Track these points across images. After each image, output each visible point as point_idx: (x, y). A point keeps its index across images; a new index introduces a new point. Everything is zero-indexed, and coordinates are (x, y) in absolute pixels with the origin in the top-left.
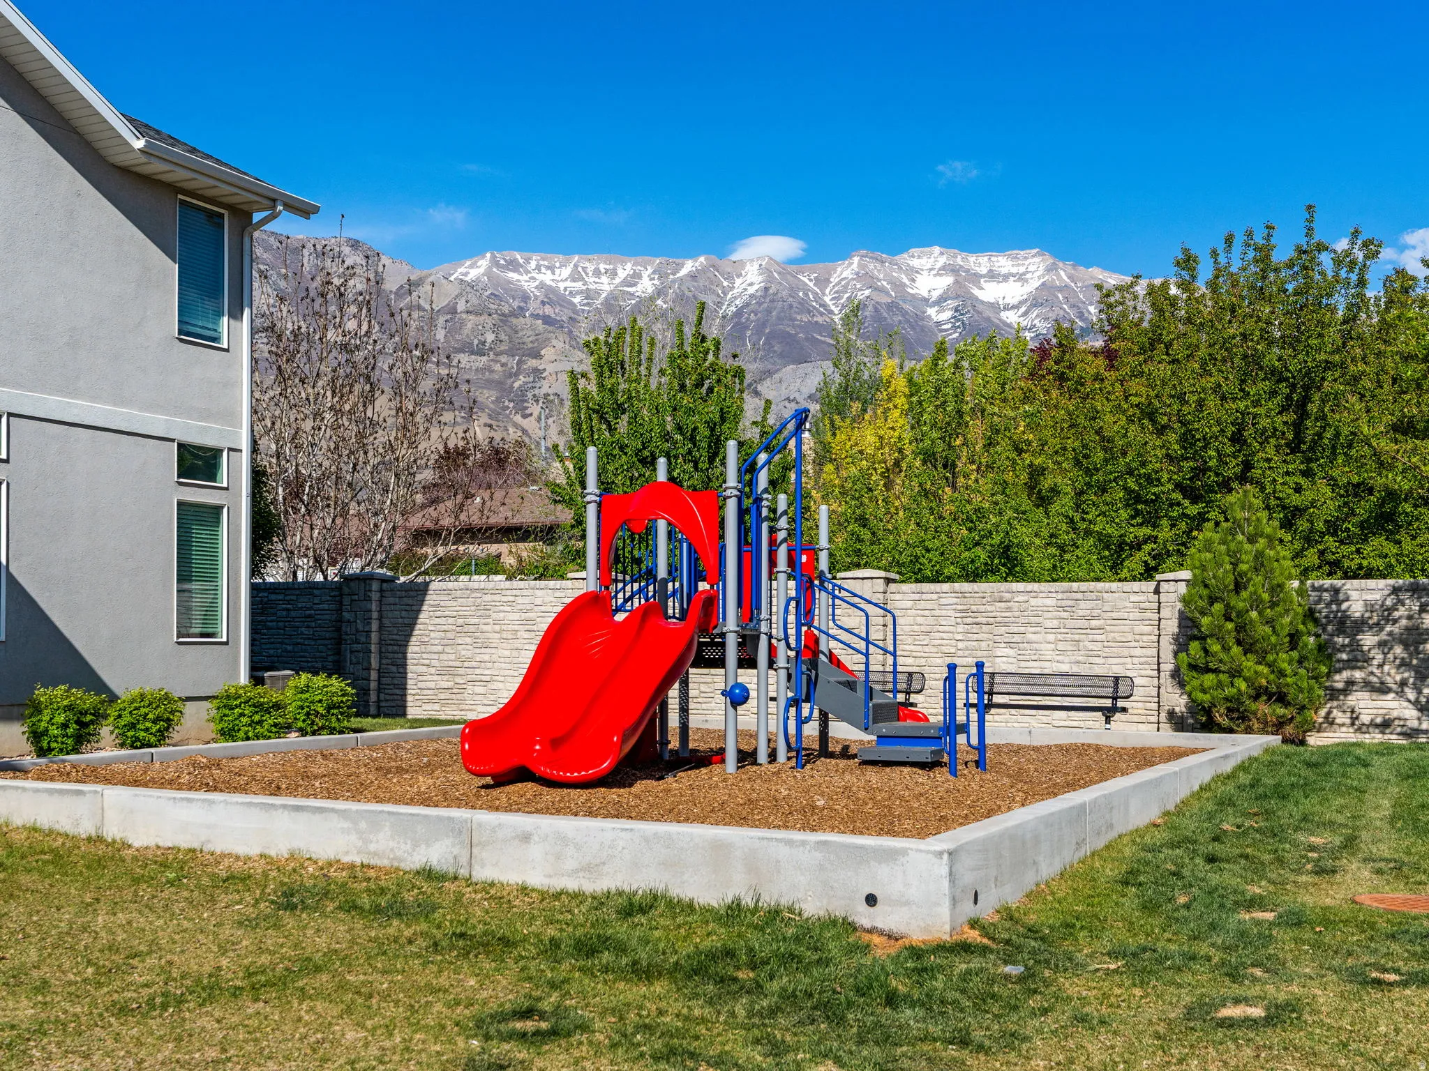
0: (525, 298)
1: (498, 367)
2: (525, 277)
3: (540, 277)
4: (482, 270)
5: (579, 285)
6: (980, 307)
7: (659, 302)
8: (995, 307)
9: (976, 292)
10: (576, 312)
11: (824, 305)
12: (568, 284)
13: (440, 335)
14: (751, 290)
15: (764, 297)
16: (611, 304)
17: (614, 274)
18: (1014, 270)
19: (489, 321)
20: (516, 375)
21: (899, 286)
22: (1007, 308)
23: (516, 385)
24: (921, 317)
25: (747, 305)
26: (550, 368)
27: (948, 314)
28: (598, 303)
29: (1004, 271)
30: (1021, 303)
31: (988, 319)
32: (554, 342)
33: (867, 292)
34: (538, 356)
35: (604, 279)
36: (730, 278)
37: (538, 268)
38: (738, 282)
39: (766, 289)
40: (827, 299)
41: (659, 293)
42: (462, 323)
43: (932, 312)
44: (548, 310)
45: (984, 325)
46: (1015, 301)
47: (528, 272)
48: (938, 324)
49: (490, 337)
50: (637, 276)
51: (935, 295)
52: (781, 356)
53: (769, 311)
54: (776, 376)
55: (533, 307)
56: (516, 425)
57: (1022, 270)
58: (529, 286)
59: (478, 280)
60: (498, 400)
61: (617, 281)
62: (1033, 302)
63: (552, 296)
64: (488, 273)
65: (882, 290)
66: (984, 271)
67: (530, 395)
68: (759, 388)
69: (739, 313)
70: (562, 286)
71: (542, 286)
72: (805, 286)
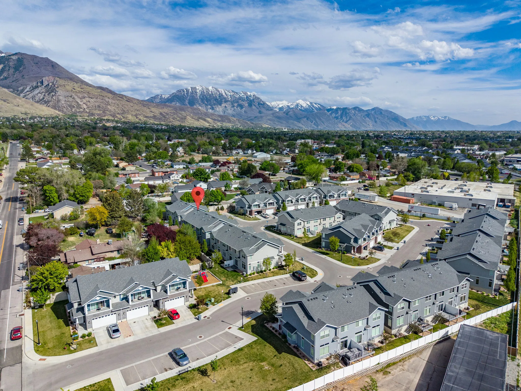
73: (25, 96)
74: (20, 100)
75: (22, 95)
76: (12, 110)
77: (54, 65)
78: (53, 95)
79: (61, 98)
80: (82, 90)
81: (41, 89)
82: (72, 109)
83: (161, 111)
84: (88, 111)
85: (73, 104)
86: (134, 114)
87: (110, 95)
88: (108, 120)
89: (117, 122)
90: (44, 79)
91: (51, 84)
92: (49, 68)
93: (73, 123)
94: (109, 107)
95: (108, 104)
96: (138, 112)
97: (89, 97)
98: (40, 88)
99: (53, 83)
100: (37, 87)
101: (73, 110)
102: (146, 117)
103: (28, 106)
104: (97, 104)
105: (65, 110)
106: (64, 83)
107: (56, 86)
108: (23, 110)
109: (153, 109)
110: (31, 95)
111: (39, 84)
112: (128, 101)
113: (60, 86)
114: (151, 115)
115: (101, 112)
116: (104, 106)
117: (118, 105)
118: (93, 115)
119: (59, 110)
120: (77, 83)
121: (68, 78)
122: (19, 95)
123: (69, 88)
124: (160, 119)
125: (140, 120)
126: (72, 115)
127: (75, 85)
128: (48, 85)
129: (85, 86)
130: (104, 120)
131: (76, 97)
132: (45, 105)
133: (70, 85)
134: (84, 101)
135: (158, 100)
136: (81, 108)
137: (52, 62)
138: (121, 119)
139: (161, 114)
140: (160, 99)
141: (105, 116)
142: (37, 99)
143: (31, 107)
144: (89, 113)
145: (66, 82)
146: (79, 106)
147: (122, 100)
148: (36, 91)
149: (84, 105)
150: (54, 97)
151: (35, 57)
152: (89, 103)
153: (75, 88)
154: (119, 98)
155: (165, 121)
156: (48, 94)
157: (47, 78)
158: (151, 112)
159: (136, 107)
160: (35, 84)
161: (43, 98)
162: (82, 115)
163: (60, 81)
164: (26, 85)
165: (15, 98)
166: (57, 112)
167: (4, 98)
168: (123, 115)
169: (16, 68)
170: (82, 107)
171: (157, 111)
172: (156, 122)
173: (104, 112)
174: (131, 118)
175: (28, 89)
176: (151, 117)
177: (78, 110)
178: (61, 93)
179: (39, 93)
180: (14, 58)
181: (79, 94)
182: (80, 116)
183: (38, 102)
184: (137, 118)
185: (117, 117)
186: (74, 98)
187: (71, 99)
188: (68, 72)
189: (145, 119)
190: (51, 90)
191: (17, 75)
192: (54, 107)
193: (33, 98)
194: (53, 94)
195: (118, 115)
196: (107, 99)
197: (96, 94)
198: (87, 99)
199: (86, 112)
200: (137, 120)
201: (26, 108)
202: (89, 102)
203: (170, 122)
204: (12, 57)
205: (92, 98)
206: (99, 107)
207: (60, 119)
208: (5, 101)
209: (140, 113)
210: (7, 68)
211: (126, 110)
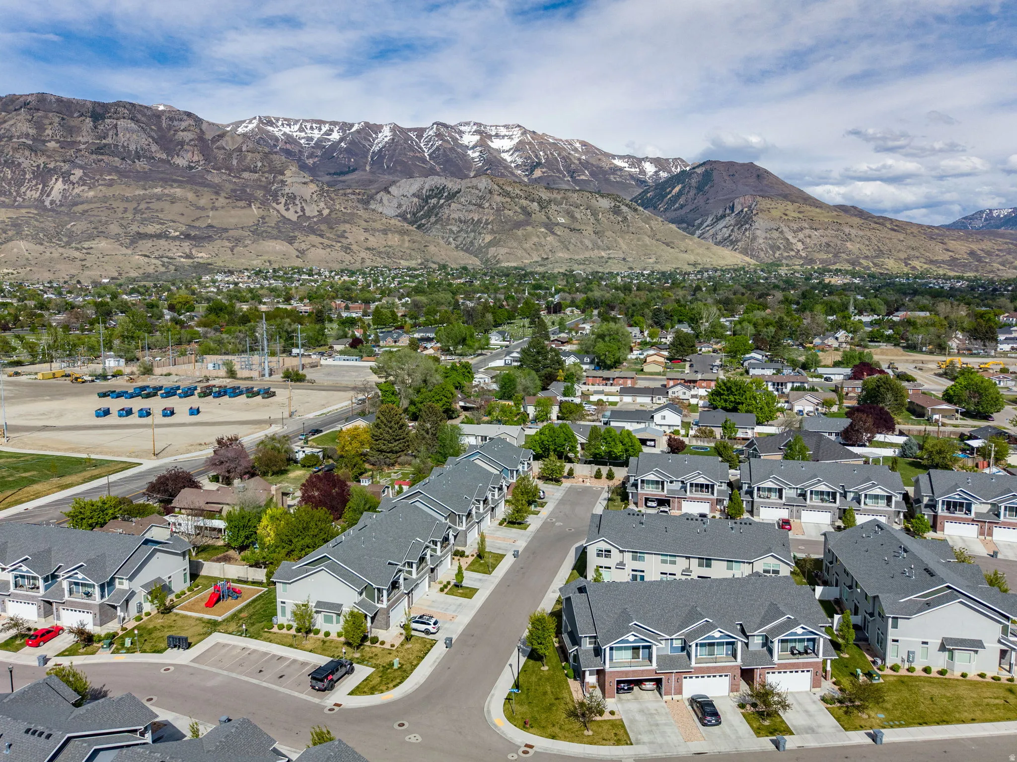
0: (277, 139)
1: (264, 179)
2: (276, 129)
3: (284, 129)
4: (255, 125)
5: (303, 134)
6: (492, 151)
7: (343, 144)
8: (499, 151)
9: (490, 143)
10: (302, 148)
11: (421, 148)
12: (298, 133)
13: (235, 162)
14: (386, 139)
15: (393, 143)
16: (319, 144)
17: (320, 129)
18: (507, 134)
19: (258, 156)
20: (273, 183)
21: (455, 140)
22: (503, 152)
23: (273, 188)
24: (465, 155)
25: (384, 147)
26: (289, 181)
27: (477, 154)
28: (312, 143)
29: (502, 134)
30: (511, 149)
31: (495, 157)
32: (291, 167)
33: (440, 142)
34: (283, 174)
35: (316, 131)
36: (376, 133)
37: (283, 125)
38: (380, 135)
39: (393, 139)
40: (422, 145)
41: (342, 139)
42: (245, 157)
43: (470, 152)
44: (288, 146)
45: (493, 159)
46: (506, 148)
47: (277, 127)
48: (473, 158)
49: (259, 164)
50: (331, 130)
51: (471, 144)
52: (401, 172)
53: (395, 150)
54: (398, 184)
55: (280, 145)
56: (274, 209)
57: (511, 133)
58: (278, 134)
59: (253, 130)
60: (264, 196)
61: (322, 132)
62: (517, 149)
63: (289, 139)
64: (258, 126)
65: (447, 141)
66: (493, 133)
67: (280, 193)
68: (390, 189)
69: (380, 150)
70: (295, 134)
71: (285, 134)
72: (411, 138)
73: (703, 233)
74: (692, 242)
75: (698, 232)
76: (677, 259)
77: (760, 175)
78: (746, 230)
79: (758, 233)
80: (801, 216)
81: (730, 220)
82: (774, 253)
83: (974, 247)
84: (804, 255)
85: (780, 243)
86: (903, 256)
87: (857, 221)
88: (837, 272)
89: (854, 275)
90: (736, 201)
91: (746, 209)
92: (752, 181)
93: (766, 279)
94: (849, 244)
95: (848, 238)
96: (912, 253)
97: (812, 228)
98: (728, 218)
99: (750, 207)
100: (723, 216)
101: (777, 255)
102: (932, 262)
103: (701, 251)
104: (824, 240)
105: (762, 254)
106: (769, 206)
107: (754, 212)
108: (692, 258)
109: (952, 244)
110: (711, 232)
111: (728, 211)
112: (895, 230)
113: (762, 211)
114: (946, 256)
115: (830, 256)
116: (839, 243)
117: (869, 239)
118: (812, 261)
119: (752, 256)
120: (793, 202)
121: (780, 195)
122: (693, 234)
123: (776, 213)
124: (965, 266)
125: (914, 268)
126: (772, 264)
127: (790, 206)
128: (742, 211)
129: (808, 208)
130: (830, 271)
131: (785, 229)
132: (731, 248)
133: (779, 208)
134: (801, 235)
135: (979, 224)
136: (793, 250)
137: (759, 169)
138: (869, 268)
139: (972, 253)
140: (986, 220)
141: (835, 263)
142: (719, 237)
143: (706, 252)
144: (806, 258)
145: (773, 203)
146: (789, 246)
147: (880, 228)
148: (722, 224)
149: (800, 244)
150: (747, 233)
151: (732, 164)
152: (808, 240)
153: (787, 212)
154: (873, 225)
155: (977, 271)
156: (739, 229)
157: (742, 200)
158: (947, 250)
159: (912, 242)
160: (721, 212)
161: (730, 236)
162: (790, 263)
163: (764, 203)
164: (707, 215)
165: (683, 239)
166: (748, 259)
167: (668, 240)
168: (876, 261)
169: (700, 189)
170: (794, 247)
171: (961, 248)
172: (952, 274)
173: (836, 255)
174: (892, 265)
175: (709, 222)
176: (943, 262)
177: (786, 254)
178: (760, 224)
179: (725, 227)
180: (699, 171)
181: (792, 224)
182: (787, 265)
183: (718, 244)
184: (907, 265)
185: (860, 264)
186: (782, 232)
187: (776, 234)
188: (783, 183)
189: (926, 266)
190: (745, 220)
191: (700, 200)
192: (745, 252)
193: (714, 236)
194: (747, 226)
195: (861, 261)
196: (847, 230)
197: (826, 220)
198: (807, 232)
199: (801, 258)
200: (906, 270)
201: (698, 254)
202: (810, 237)
203: (992, 271)
204: (696, 170)
205: (816, 230)
206: (828, 245)
207: (746, 272)
208: (668, 245)
209: (917, 254)
210: (686, 190)
211: (884, 249)
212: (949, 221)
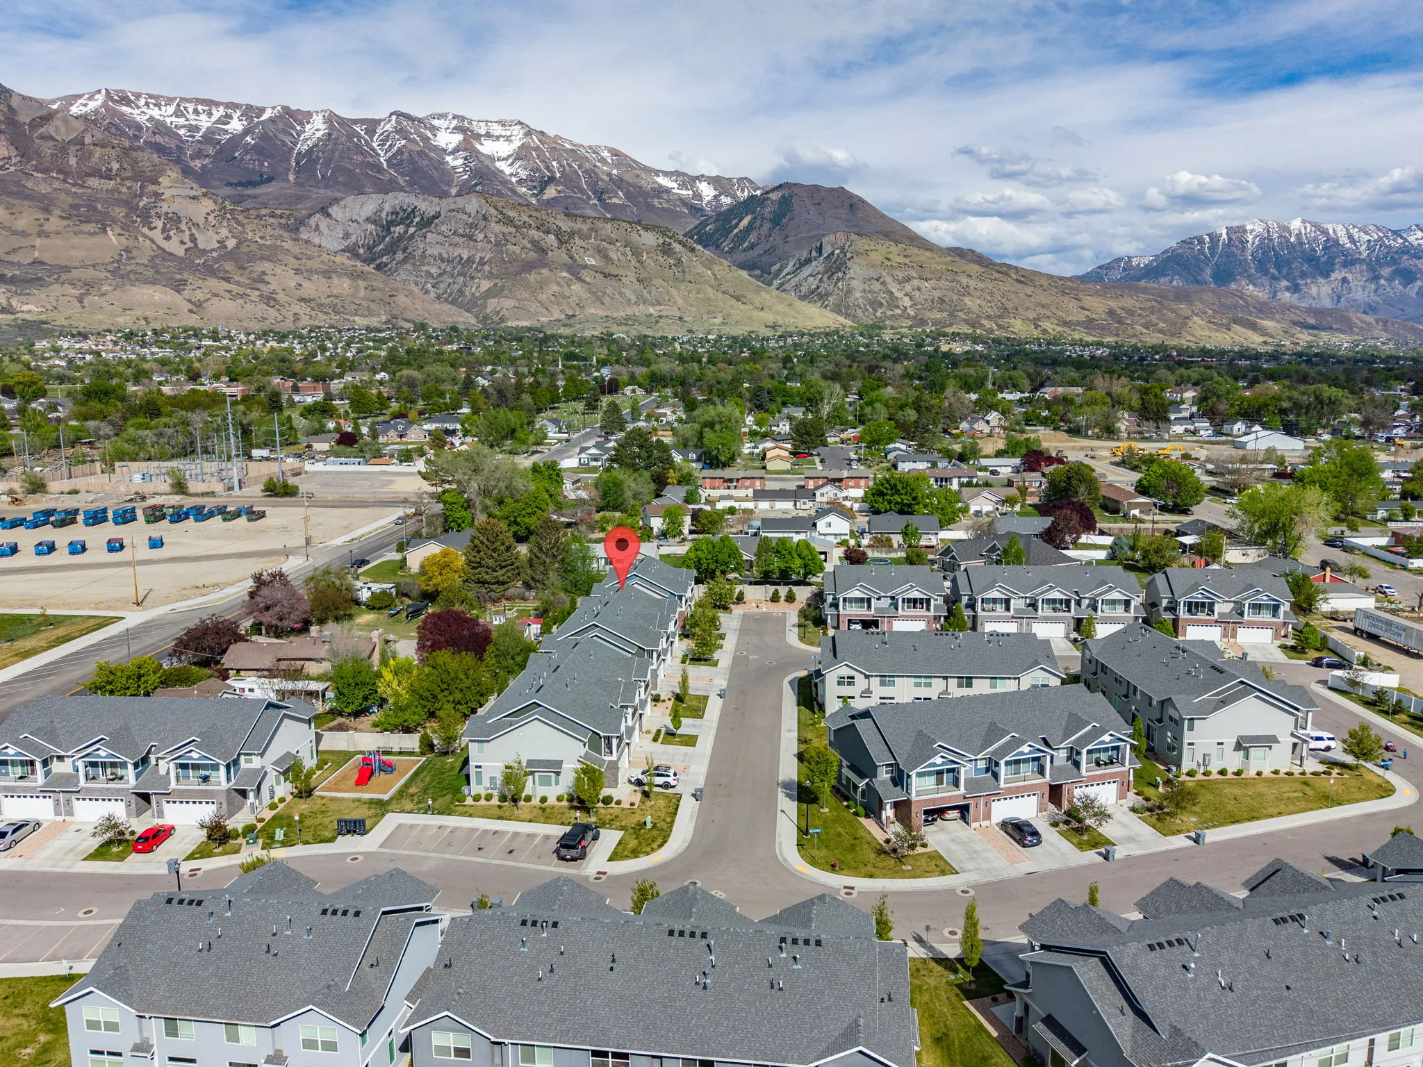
0: (139, 127)
1: (124, 190)
2: (136, 112)
3: (150, 112)
4: (99, 103)
5: (182, 121)
6: (482, 158)
7: (248, 139)
8: (492, 158)
9: (478, 146)
10: (182, 141)
11: (373, 150)
12: (173, 119)
13: (73, 161)
14: (319, 134)
15: (329, 140)
16: (209, 137)
17: (210, 114)
18: (503, 133)
19: (113, 153)
20: (141, 196)
21: (426, 139)
22: (499, 159)
23: (141, 204)
24: (442, 163)
25: (316, 145)
26: (168, 194)
27: (460, 162)
28: (199, 136)
29: (496, 133)
30: (509, 156)
31: (487, 167)
32: (169, 173)
33: (403, 142)
34: (156, 182)
35: (203, 117)
36: (302, 124)
37: (147, 104)
38: (308, 127)
39: (330, 135)
40: (375, 145)
41: (247, 132)
42: (91, 154)
43: (449, 159)
44: (158, 139)
45: (485, 170)
46: (504, 155)
47: (138, 107)
48: (454, 168)
49: (115, 166)
50: (229, 117)
51: (451, 147)
52: (345, 185)
53: (333, 151)
54: (342, 203)
55: (145, 136)
56: (146, 236)
57: (508, 133)
58: (142, 119)
59: (96, 112)
60: (127, 215)
61: (214, 119)
62: (518, 156)
63: (159, 127)
64: (104, 105)
65: (414, 141)
66: (483, 132)
67: (153, 213)
68: (330, 210)
69: (310, 151)
70: (168, 120)
71: (151, 119)
72: (359, 137)
73: (782, 284)
74: (769, 296)
75: (776, 282)
76: (750, 318)
77: (854, 204)
78: (838, 279)
79: (854, 283)
80: (907, 261)
81: (817, 266)
82: (875, 311)
83: (1112, 304)
84: (912, 313)
85: (882, 297)
86: (1031, 315)
87: (975, 269)
88: (955, 336)
89: (976, 340)
90: (825, 240)
91: (837, 251)
92: (843, 212)
93: (867, 346)
94: (967, 300)
95: (966, 291)
96: (1043, 311)
97: (921, 278)
98: (814, 263)
99: (842, 248)
100: (809, 261)
101: (878, 314)
102: (1065, 323)
103: (781, 308)
104: (937, 294)
105: (860, 313)
106: (866, 247)
107: (849, 255)
108: (770, 318)
109: (1088, 301)
110: (793, 282)
111: (814, 254)
112: (1022, 282)
113: (858, 254)
114: (1081, 316)
115: (945, 314)
116: (955, 297)
117: (991, 294)
118: (922, 322)
119: (847, 316)
120: (897, 242)
121: (880, 232)
122: (769, 284)
123: (876, 257)
124: (1103, 328)
125: (1045, 331)
126: (874, 326)
127: (894, 249)
128: (833, 253)
129: (916, 251)
130: (945, 335)
131: (889, 280)
132: (819, 304)
133: (880, 250)
134: (908, 288)
135: (1117, 274)
136: (898, 307)
137: (852, 196)
138: (992, 332)
139: (1111, 313)
140: (1124, 270)
141: (951, 325)
142: (804, 290)
143: (787, 309)
144: (914, 318)
145: (872, 243)
146: (893, 302)
147: (1004, 279)
148: (807, 271)
149: (906, 298)
150: (840, 284)
151: (817, 188)
152: (917, 294)
153: (890, 256)
154: (996, 275)
155: (1117, 335)
156: (829, 278)
157: (832, 237)
158: (1082, 308)
159: (1042, 297)
160: (805, 255)
161: (818, 287)
162: (896, 324)
163: (860, 243)
164: (787, 259)
165: (758, 292)
166: (842, 319)
167: (737, 293)
168: (1000, 321)
169: (776, 221)
170: (900, 303)
171: (1098, 306)
172: (1090, 339)
173: (951, 315)
174: (1019, 328)
175: (789, 268)
176: (1078, 324)
177: (889, 313)
178: (857, 270)
179: (811, 275)
180: (775, 196)
181: (896, 273)
182: (892, 328)
183: (803, 298)
184: (1037, 326)
185: (982, 326)
186: (884, 283)
187: (876, 286)
188: (883, 216)
189: (1059, 329)
190: (836, 266)
191: (776, 238)
192: (837, 309)
193: (797, 287)
194: (840, 274)
195: (984, 322)
196: (964, 280)
197: (939, 267)
198: (916, 283)
199: (909, 317)
200: (1036, 333)
201: (778, 313)
202: (919, 289)
203: (1134, 335)
204: (770, 195)
205: (926, 280)
206: (942, 300)
207: (841, 337)
208: (738, 299)
209: (1048, 313)
210: (758, 222)
211: (1010, 305)
212: (1081, 271)
